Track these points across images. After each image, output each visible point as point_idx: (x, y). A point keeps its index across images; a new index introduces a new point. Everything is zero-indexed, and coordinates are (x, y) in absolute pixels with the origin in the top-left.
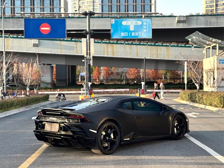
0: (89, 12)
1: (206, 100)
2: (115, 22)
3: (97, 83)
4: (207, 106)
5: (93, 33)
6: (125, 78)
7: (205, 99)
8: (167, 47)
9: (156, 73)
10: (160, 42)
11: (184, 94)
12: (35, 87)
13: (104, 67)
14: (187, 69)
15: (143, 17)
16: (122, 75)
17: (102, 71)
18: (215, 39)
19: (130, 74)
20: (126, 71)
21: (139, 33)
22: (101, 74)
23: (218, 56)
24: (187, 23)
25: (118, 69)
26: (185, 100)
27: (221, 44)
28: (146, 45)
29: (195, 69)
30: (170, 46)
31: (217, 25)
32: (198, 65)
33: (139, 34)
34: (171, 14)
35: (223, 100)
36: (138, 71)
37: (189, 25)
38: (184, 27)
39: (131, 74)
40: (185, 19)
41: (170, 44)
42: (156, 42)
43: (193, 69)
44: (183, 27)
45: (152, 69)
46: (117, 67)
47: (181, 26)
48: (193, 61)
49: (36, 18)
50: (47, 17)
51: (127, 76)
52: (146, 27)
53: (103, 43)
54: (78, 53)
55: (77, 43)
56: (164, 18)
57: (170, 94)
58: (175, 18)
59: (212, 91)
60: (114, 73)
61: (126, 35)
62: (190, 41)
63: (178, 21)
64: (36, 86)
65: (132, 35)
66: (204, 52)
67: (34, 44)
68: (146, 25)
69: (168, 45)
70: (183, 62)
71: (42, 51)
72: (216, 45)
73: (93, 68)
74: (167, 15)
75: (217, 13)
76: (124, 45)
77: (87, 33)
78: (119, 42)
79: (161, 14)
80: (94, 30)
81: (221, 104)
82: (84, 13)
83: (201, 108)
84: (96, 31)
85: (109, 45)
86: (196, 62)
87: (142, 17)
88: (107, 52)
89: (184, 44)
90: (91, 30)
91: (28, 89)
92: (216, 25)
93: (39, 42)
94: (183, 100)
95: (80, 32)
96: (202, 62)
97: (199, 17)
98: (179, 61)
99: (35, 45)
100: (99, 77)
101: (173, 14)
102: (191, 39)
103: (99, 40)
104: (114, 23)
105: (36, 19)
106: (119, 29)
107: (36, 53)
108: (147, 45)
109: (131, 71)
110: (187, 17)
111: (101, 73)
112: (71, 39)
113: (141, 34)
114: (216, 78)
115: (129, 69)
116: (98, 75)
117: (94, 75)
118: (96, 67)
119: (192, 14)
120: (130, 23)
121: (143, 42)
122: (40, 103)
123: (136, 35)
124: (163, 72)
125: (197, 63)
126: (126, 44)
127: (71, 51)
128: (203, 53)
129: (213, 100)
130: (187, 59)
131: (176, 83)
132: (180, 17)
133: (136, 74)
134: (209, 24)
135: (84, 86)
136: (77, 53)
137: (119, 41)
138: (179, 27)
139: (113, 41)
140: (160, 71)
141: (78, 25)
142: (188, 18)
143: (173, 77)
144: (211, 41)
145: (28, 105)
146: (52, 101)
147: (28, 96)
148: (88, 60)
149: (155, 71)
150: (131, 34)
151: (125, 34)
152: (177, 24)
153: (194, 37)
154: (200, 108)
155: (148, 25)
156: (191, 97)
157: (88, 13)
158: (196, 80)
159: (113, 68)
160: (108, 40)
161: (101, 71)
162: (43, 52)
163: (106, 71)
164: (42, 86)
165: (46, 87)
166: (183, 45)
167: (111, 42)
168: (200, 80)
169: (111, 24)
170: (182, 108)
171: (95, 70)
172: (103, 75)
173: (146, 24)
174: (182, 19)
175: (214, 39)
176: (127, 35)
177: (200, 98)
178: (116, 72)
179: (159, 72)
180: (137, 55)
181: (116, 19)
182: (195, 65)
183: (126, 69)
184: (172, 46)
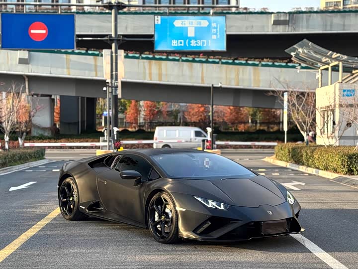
0: (115, 3)
1: (318, 160)
2: (161, 22)
3: (134, 130)
4: (320, 171)
5: (122, 40)
6: (182, 121)
7: (317, 158)
8: (256, 67)
9: (237, 113)
10: (243, 58)
11: (282, 150)
12: (21, 134)
13: (146, 102)
14: (288, 106)
15: (211, 13)
16: (177, 115)
17: (143, 108)
18: (337, 53)
19: (191, 114)
20: (183, 109)
21: (204, 41)
22: (140, 114)
23: (342, 82)
24: (291, 26)
25: (171, 105)
26: (283, 160)
27: (348, 62)
28: (218, 63)
29: (301, 106)
30: (260, 65)
31: (344, 30)
32: (306, 99)
33: (203, 43)
34: (264, 9)
35: (346, 161)
36: (205, 109)
37: (295, 29)
38: (285, 31)
39: (193, 114)
40: (288, 19)
41: (260, 62)
42: (235, 57)
43: (297, 106)
44: (283, 32)
45: (230, 106)
46: (169, 102)
47: (280, 30)
48: (298, 92)
49: (25, 12)
50: (44, 12)
51: (186, 117)
52: (215, 30)
53: (143, 58)
54: (98, 75)
55: (97, 57)
56: (251, 15)
57: (259, 149)
58: (270, 15)
59: (330, 145)
60: (164, 113)
61: (181, 45)
62: (294, 56)
63: (274, 21)
64: (23, 134)
65: (192, 45)
66: (318, 76)
67: (20, 59)
68: (216, 28)
69: (257, 63)
70: (281, 93)
71: (34, 72)
72: (339, 63)
73: (127, 102)
74: (256, 11)
75: (346, 8)
76: (180, 62)
77: (112, 41)
78: (170, 58)
79: (246, 9)
80: (124, 36)
81: (344, 167)
82: (107, 4)
83: (310, 175)
84: (127, 38)
85: (153, 62)
86: (303, 94)
87: (209, 13)
88: (150, 74)
89: (285, 62)
90: (119, 35)
91: (7, 138)
92: (342, 29)
93: (30, 55)
94: (281, 160)
95: (99, 39)
96: (314, 94)
97: (312, 14)
98: (273, 92)
99: (22, 61)
100: (137, 119)
101: (266, 8)
102: (295, 53)
103: (136, 53)
104: (159, 23)
105: (25, 14)
106: (168, 34)
107: (24, 75)
108: (220, 62)
109: (193, 109)
110: (291, 15)
111: (140, 111)
112: (87, 51)
113: (208, 43)
114: (337, 122)
115: (190, 104)
116: (136, 115)
117: (127, 116)
118: (133, 101)
119: (299, 10)
120: (189, 24)
121: (214, 58)
122: (28, 163)
123: (197, 45)
124: (249, 111)
125: (304, 96)
126: (183, 61)
127: (87, 72)
128: (317, 78)
129: (331, 160)
130: (288, 88)
131: (272, 130)
132: (279, 14)
133: (201, 114)
134: (329, 28)
135: (105, 134)
136: (96, 76)
137: (171, 56)
138: (277, 31)
139: (160, 55)
140: (244, 109)
141: (99, 27)
142: (293, 16)
143: (267, 120)
144: (330, 57)
145: (7, 166)
146: (50, 160)
147: (7, 150)
148: (113, 88)
149: (235, 109)
150: (189, 43)
151: (179, 43)
152: (274, 26)
153: (300, 50)
154: (307, 175)
155: (220, 27)
156: (294, 155)
157: (115, 6)
158: (304, 125)
159: (162, 103)
160: (151, 53)
161: (140, 109)
162: (37, 73)
163: (149, 108)
164: (34, 133)
165: (42, 135)
166: (284, 64)
167: (157, 57)
168: (310, 125)
169: (155, 24)
170: (276, 174)
171: (130, 106)
172: (143, 115)
173: (216, 26)
174: (282, 19)
175: (335, 53)
176: (183, 45)
177: (308, 156)
178: (166, 110)
179: (242, 112)
180: (203, 80)
181: (162, 17)
182: (301, 98)
183: (185, 104)
184: (263, 65)
